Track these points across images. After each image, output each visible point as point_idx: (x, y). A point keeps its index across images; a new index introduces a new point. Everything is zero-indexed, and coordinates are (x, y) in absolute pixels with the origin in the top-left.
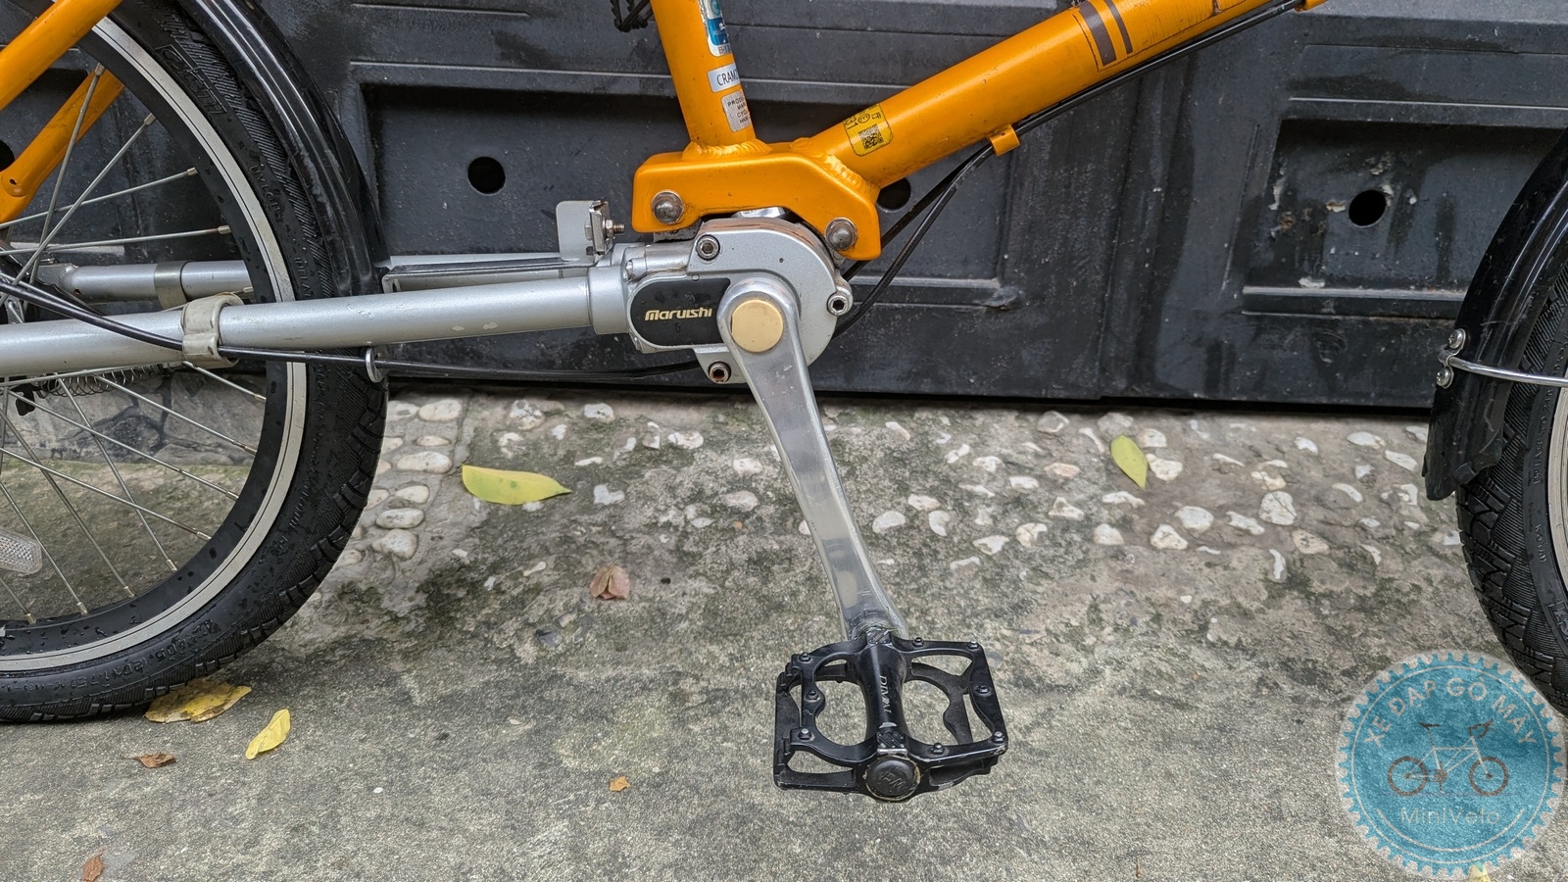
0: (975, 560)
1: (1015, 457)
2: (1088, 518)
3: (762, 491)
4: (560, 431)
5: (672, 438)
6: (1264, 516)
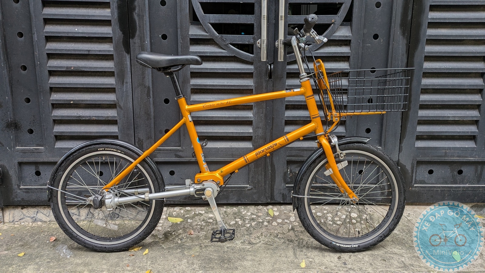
0: (245, 228)
1: (253, 213)
2: (263, 221)
3: (213, 219)
4: (182, 211)
5: (200, 212)
6: (290, 220)
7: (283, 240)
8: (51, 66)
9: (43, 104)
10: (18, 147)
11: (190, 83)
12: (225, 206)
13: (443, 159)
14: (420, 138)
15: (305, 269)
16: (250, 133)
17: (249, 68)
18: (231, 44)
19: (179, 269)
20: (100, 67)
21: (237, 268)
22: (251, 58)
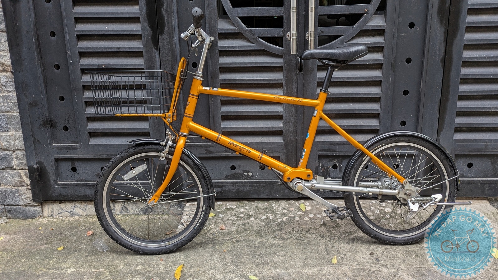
0: (276, 223)
1: (285, 207)
2: (294, 216)
3: (245, 214)
5: (231, 207)
6: (322, 215)
7: (314, 236)
8: (83, 65)
9: (76, 102)
10: (54, 144)
11: (219, 78)
12: (256, 200)
13: (483, 152)
14: (459, 130)
15: (337, 265)
16: (281, 127)
17: (279, 61)
18: (260, 37)
19: (211, 264)
20: (130, 64)
21: (268, 264)
22: (280, 51)
